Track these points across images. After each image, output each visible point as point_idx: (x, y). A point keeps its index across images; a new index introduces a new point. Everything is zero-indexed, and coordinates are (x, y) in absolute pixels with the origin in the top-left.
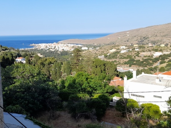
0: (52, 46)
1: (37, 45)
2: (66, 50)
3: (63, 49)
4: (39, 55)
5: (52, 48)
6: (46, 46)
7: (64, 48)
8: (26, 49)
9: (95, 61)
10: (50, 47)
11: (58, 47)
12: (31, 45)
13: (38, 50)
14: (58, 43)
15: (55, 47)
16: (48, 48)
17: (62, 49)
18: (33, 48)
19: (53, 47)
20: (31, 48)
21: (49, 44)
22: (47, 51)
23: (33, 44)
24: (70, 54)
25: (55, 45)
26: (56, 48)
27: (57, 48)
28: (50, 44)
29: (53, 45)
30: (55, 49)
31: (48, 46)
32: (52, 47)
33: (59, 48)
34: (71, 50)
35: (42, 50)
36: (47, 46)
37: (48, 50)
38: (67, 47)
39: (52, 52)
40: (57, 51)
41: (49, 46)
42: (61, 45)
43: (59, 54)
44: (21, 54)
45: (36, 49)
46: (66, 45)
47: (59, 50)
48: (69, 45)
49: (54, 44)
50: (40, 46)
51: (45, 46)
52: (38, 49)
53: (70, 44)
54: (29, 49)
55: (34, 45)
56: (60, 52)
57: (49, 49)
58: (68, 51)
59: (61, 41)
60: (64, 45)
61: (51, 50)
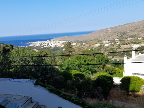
0: (46, 44)
1: (33, 43)
2: (58, 46)
3: (55, 46)
4: (35, 50)
5: (45, 45)
6: (41, 43)
7: (56, 45)
8: (24, 47)
9: (85, 52)
11: (51, 44)
12: (28, 43)
14: (51, 41)
15: (48, 44)
16: (42, 45)
17: (55, 45)
18: (30, 46)
19: (47, 44)
20: (28, 46)
21: (43, 42)
22: (42, 48)
23: (30, 43)
24: (62, 49)
25: (48, 43)
28: (44, 42)
29: (46, 42)
30: (49, 45)
31: (42, 44)
33: (52, 45)
34: (62, 46)
35: (37, 47)
36: (41, 44)
37: (42, 46)
38: (58, 44)
40: (50, 47)
41: (44, 43)
42: (53, 42)
43: (52, 50)
45: (32, 46)
46: (57, 42)
47: (52, 47)
48: (60, 42)
49: (47, 42)
50: (35, 44)
51: (40, 43)
52: (34, 46)
53: (61, 41)
54: (27, 46)
55: (31, 43)
56: (53, 48)
57: (44, 46)
58: (59, 47)
59: (53, 39)
60: (56, 42)
61: (45, 47)
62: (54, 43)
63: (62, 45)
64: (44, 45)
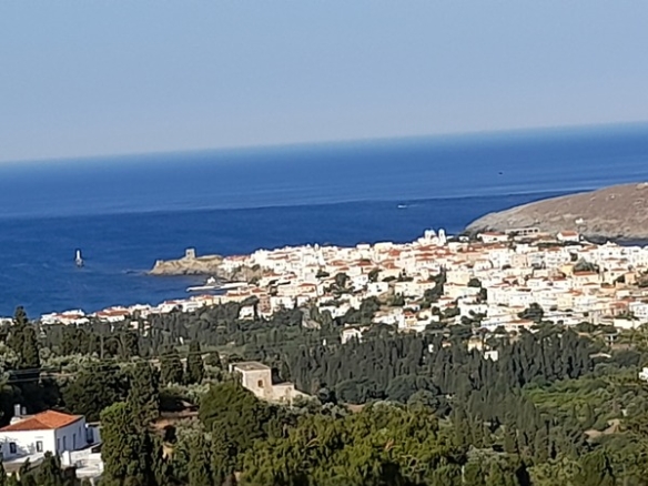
0: (404, 278)
1: (229, 265)
2: (570, 322)
3: (535, 312)
4: (256, 380)
5: (398, 301)
6: (333, 271)
7: (541, 295)
8: (113, 316)
10: (377, 289)
11: (474, 283)
12: (159, 268)
13: (244, 327)
14: (474, 238)
15: (440, 279)
16: (356, 303)
17: (525, 302)
18: (187, 306)
19: (414, 289)
20: (166, 308)
21: (363, 251)
23: (190, 262)
24: (624, 360)
25: (434, 266)
26: (452, 292)
27: (457, 289)
28: (379, 252)
29: (412, 263)
30: (441, 304)
31: (357, 278)
32: (400, 288)
33: (483, 296)
34: (630, 316)
35: (288, 317)
36: (342, 278)
37: (352, 317)
38: (578, 282)
39: (400, 343)
40: (464, 332)
41: (373, 276)
42: (502, 256)
43: (485, 365)
44: (60, 377)
46: (564, 253)
47: (490, 324)
48: (602, 255)
49: (426, 254)
50: (264, 282)
51: (321, 275)
52: (246, 312)
53: (620, 241)
54: (145, 311)
55: (202, 266)
56: (499, 339)
57: (372, 305)
58: (591, 328)
59: (513, 217)
60: (549, 255)
61: (388, 320)
62: (516, 271)
63: (636, 307)
64: (373, 291)
